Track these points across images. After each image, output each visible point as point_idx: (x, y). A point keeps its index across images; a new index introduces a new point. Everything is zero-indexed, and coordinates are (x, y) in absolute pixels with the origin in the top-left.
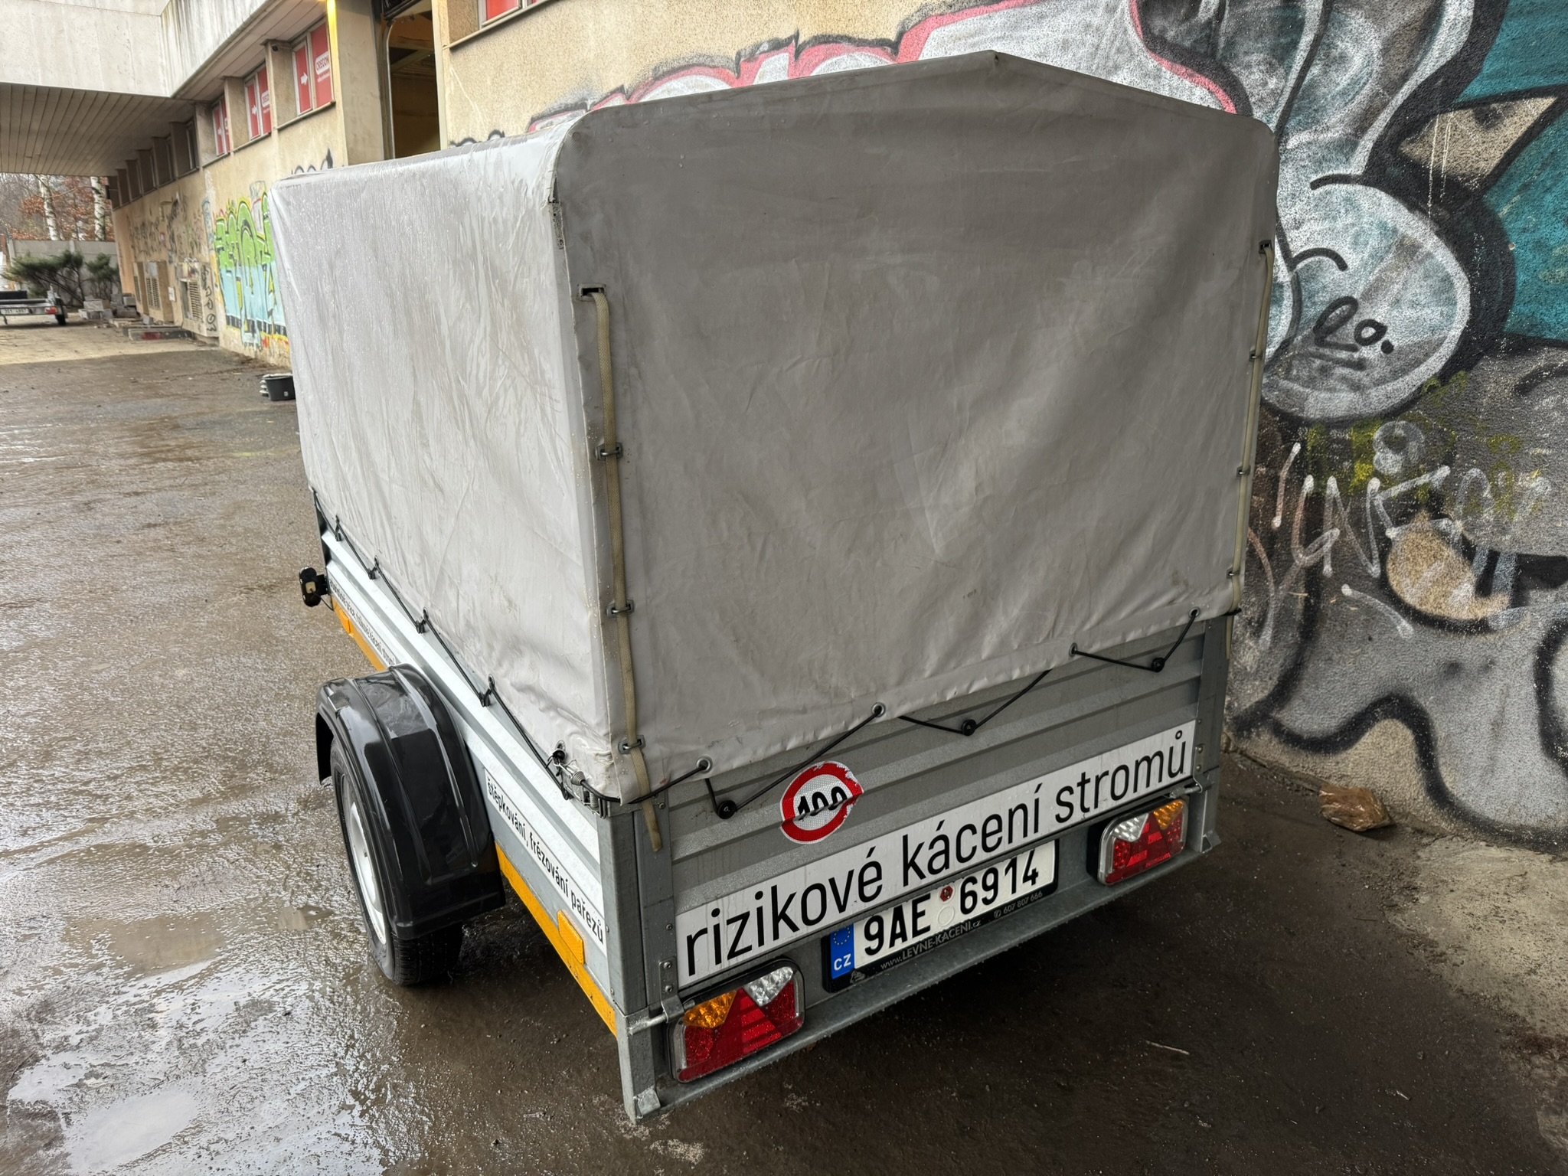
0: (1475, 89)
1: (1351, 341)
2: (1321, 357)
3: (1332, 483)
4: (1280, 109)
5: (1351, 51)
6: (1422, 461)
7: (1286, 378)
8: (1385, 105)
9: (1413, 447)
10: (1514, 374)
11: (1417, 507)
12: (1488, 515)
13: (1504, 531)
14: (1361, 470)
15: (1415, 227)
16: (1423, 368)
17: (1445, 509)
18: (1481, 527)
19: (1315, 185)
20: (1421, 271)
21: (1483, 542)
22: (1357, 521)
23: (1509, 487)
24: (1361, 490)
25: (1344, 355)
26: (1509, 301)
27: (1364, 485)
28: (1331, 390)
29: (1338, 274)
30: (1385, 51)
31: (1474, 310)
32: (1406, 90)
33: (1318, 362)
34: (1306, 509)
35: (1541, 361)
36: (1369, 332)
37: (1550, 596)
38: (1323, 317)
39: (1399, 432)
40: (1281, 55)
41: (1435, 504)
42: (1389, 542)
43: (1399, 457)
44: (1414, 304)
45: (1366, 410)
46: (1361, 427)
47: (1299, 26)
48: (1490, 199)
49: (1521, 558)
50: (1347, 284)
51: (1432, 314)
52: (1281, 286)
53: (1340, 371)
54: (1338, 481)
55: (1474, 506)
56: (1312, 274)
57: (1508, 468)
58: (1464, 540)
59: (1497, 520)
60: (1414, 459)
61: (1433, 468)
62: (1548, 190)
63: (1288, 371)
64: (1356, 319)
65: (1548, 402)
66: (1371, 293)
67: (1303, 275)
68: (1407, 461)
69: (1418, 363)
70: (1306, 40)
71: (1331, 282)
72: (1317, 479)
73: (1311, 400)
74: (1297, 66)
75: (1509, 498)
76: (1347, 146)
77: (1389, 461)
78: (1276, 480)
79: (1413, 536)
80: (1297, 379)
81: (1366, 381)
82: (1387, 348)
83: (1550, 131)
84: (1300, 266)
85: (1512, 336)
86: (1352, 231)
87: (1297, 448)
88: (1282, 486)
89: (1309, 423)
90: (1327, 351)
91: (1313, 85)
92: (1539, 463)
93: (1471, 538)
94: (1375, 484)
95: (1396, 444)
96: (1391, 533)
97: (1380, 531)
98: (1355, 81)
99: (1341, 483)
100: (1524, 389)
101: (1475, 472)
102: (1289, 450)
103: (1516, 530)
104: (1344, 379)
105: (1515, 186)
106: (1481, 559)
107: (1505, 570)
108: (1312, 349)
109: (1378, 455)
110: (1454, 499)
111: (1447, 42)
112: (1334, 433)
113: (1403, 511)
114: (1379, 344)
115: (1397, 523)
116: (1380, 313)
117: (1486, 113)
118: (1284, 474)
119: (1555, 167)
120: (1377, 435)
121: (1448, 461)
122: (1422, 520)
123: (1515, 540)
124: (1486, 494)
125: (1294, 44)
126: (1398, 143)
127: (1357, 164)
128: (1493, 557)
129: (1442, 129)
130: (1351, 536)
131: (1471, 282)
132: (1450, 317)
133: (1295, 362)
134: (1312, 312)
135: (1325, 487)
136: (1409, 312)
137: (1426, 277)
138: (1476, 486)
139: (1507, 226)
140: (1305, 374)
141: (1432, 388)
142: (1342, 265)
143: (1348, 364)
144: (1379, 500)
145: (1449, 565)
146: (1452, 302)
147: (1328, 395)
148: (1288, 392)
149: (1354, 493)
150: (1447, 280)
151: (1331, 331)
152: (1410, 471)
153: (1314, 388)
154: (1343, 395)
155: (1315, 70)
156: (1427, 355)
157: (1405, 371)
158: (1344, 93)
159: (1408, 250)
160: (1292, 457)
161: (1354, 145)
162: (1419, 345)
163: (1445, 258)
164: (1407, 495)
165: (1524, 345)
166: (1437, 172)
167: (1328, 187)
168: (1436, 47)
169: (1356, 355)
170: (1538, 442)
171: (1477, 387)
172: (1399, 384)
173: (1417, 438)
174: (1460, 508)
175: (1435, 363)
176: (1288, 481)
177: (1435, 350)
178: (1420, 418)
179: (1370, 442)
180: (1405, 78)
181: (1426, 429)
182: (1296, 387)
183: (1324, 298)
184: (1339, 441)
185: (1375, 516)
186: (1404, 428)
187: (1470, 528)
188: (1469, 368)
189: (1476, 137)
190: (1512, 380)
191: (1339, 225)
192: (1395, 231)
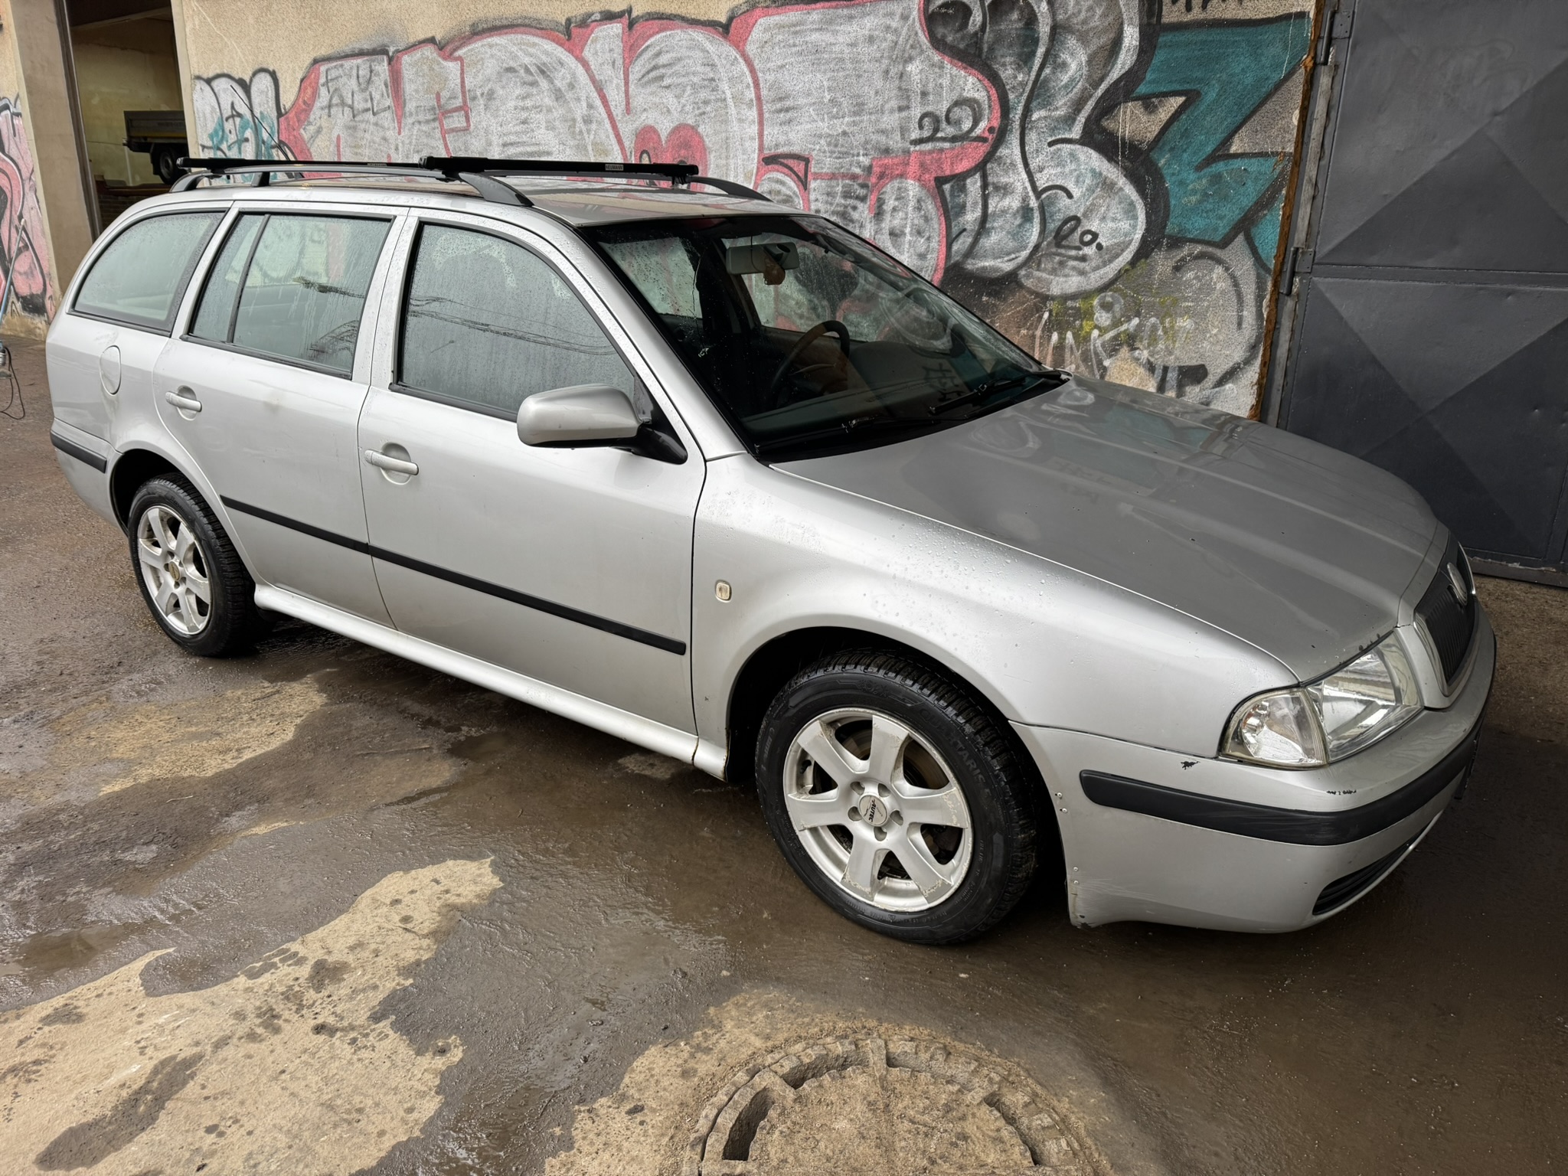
0: (1142, 89)
1: (1077, 244)
2: (1059, 255)
3: (1069, 335)
4: (1026, 94)
5: (1069, 60)
6: (1122, 316)
7: (1038, 270)
8: (1091, 96)
9: (1117, 308)
10: (1172, 259)
11: (1120, 345)
12: (1161, 346)
13: (1171, 353)
14: (1087, 325)
15: (1112, 172)
16: (1120, 258)
17: (1137, 344)
18: (1158, 353)
19: (1050, 144)
20: (1117, 199)
21: (1159, 363)
22: (1085, 358)
23: (1172, 327)
24: (1087, 338)
25: (1073, 253)
26: (1167, 217)
27: (1089, 334)
28: (1066, 276)
29: (1068, 201)
30: (1089, 62)
31: (1149, 221)
32: (1103, 87)
33: (1057, 258)
34: (1053, 354)
35: (1186, 250)
36: (1088, 238)
37: (1197, 389)
38: (1060, 228)
39: (1109, 299)
40: (1025, 59)
41: (1131, 341)
42: (1105, 369)
43: (1109, 315)
44: (1114, 220)
45: (1088, 287)
46: (1086, 298)
47: (1036, 42)
48: (1154, 155)
49: (1181, 368)
50: (1073, 208)
51: (1125, 225)
52: (1032, 209)
53: (1072, 263)
54: (1073, 334)
55: (1153, 340)
56: (1052, 201)
57: (1171, 316)
58: (1149, 362)
59: (1167, 347)
60: (1118, 315)
61: (1129, 320)
62: (1185, 151)
63: (1039, 265)
64: (1080, 230)
65: (1190, 275)
66: (1089, 212)
67: (1046, 203)
68: (1114, 317)
69: (1117, 256)
70: (1041, 51)
71: (1064, 206)
72: (1060, 334)
73: (1054, 283)
74: (1036, 67)
75: (1171, 333)
76: (1069, 120)
77: (1103, 318)
78: (1033, 337)
79: (1119, 363)
80: (1044, 270)
81: (1088, 268)
82: (1099, 247)
83: (1184, 117)
84: (1044, 196)
85: (1170, 237)
86: (1075, 174)
87: (1046, 315)
88: (1037, 341)
89: (1053, 298)
90: (1063, 251)
91: (1046, 80)
92: (1187, 311)
93: (1152, 360)
94: (1096, 333)
95: (1106, 307)
96: (1106, 363)
97: (1100, 363)
98: (1072, 80)
99: (1076, 336)
100: (1177, 269)
101: (1153, 320)
102: (1041, 317)
103: (1177, 352)
104: (1074, 268)
105: (1167, 148)
106: (1159, 372)
107: (1172, 376)
108: (1054, 250)
109: (1097, 315)
110: (1142, 338)
111: (1125, 60)
112: (1069, 303)
113: (1113, 349)
114: (1095, 244)
115: (1111, 356)
116: (1094, 225)
117: (1149, 103)
118: (1038, 333)
119: (1187, 137)
120: (1096, 302)
121: (1138, 314)
122: (1124, 351)
123: (1177, 358)
124: (1160, 332)
125: (1033, 53)
126: (1100, 120)
127: (1076, 132)
128: (1166, 369)
129: (1125, 112)
130: (1082, 368)
131: (1146, 205)
132: (1134, 227)
133: (1043, 259)
134: (1052, 226)
135: (1065, 339)
136: (1111, 224)
137: (1120, 203)
138: (1154, 328)
139: (1164, 172)
140: (1049, 266)
141: (1127, 271)
142: (1070, 196)
143: (1076, 258)
144: (1099, 343)
145: (1141, 378)
146: (1135, 218)
147: (1064, 279)
148: (1039, 279)
149: (1082, 339)
150: (1132, 204)
151: (1066, 237)
152: (1116, 323)
153: (1056, 275)
154: (1074, 278)
155: (1047, 71)
156: (1123, 251)
157: (1111, 261)
158: (1066, 86)
159: (1108, 187)
160: (1043, 321)
161: (1074, 120)
162: (1118, 244)
163: (1130, 191)
164: (1115, 338)
165: (1176, 242)
166: (1123, 139)
167: (1059, 146)
168: (1120, 61)
169: (1081, 253)
170: (1186, 299)
171: (1152, 269)
172: (1107, 269)
173: (1119, 302)
174: (1146, 342)
175: (1127, 255)
176: (1041, 338)
177: (1127, 247)
178: (1121, 290)
179: (1092, 307)
180: (1102, 80)
181: (1124, 296)
182: (1044, 275)
183: (1060, 217)
184: (1072, 308)
185: (1097, 354)
186: (1112, 296)
187: (1152, 354)
188: (1147, 257)
189: (1144, 118)
190: (1171, 263)
191: (1067, 170)
192: (1100, 174)
